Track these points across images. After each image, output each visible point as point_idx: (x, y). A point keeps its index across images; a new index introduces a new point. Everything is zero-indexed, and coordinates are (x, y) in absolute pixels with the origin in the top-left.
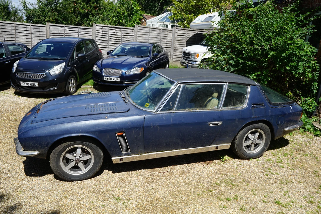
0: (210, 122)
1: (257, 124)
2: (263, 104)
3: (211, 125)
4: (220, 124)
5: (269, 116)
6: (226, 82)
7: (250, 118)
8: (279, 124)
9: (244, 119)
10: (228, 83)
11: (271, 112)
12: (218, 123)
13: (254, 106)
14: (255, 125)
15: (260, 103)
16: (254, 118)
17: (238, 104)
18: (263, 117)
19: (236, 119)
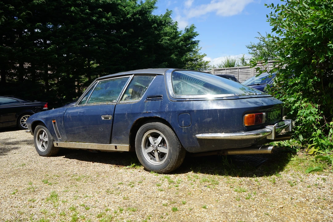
0: (102, 115)
1: (152, 123)
2: (161, 97)
3: (103, 119)
4: (110, 118)
5: (165, 112)
6: (132, 74)
7: (140, 113)
8: (183, 125)
9: (134, 114)
10: (133, 75)
11: (168, 107)
12: (109, 117)
13: (150, 98)
14: (150, 123)
15: (158, 95)
16: (144, 113)
17: (135, 98)
18: (156, 113)
19: (125, 114)
